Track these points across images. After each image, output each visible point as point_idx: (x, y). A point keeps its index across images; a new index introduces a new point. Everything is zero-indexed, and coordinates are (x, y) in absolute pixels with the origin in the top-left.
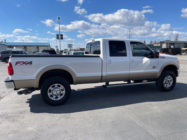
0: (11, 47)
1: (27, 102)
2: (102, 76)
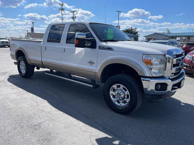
0: (173, 37)
2: (42, 62)
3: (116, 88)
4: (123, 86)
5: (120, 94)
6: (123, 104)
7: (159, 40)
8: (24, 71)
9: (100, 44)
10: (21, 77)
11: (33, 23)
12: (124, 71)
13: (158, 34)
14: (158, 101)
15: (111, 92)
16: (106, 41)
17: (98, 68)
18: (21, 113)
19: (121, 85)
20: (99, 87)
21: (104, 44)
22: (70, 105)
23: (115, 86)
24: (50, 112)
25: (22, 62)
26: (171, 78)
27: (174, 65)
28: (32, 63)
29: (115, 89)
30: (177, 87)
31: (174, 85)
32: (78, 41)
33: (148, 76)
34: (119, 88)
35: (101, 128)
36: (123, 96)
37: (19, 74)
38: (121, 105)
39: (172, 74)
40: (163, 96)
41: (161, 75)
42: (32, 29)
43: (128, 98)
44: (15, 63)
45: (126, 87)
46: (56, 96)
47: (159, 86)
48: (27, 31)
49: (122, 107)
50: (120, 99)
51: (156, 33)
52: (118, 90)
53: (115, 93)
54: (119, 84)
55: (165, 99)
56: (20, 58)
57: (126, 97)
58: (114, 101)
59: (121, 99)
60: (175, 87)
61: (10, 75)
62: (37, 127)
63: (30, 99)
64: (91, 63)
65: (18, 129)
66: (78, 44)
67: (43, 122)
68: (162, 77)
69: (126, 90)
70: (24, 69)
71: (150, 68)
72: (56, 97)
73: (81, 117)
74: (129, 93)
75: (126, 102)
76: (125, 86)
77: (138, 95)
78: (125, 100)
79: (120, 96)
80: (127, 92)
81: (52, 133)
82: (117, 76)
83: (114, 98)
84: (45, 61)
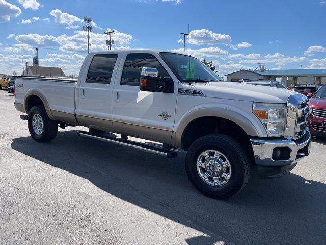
0: (270, 77)
2: (75, 115)
3: (208, 156)
4: (219, 153)
5: (214, 167)
6: (219, 183)
7: (256, 81)
8: (39, 132)
9: (181, 85)
10: (34, 140)
11: (37, 49)
12: (217, 129)
13: (247, 71)
14: (275, 176)
15: (199, 163)
16: (189, 81)
17: (177, 125)
18: (52, 200)
19: (216, 151)
20: (176, 156)
21: (187, 86)
22: (131, 186)
23: (205, 154)
24: (100, 198)
25: (37, 115)
26: (295, 139)
27: (299, 118)
28: (55, 117)
29: (206, 158)
30: (304, 154)
31: (300, 151)
32: (145, 81)
33: (262, 135)
34: (212, 157)
35: (190, 221)
36: (219, 169)
37: (29, 135)
38: (216, 184)
39: (297, 133)
40: (283, 169)
41: (280, 135)
42: (36, 61)
43: (229, 172)
44: (23, 118)
45: (225, 155)
46: (102, 172)
47: (279, 153)
48: (27, 63)
49: (218, 187)
50: (214, 175)
51: (243, 70)
52: (210, 159)
53: (205, 165)
54: (212, 151)
55: (284, 173)
56: (33, 109)
57: (224, 170)
58: (204, 178)
59: (216, 174)
60: (301, 154)
61: (14, 138)
62: (85, 223)
63: (60, 178)
64: (165, 116)
65: (54, 226)
66: (145, 85)
67: (93, 214)
68: (282, 138)
69: (224, 160)
70: (41, 128)
71: (264, 123)
72: (104, 173)
73: (153, 205)
74: (229, 163)
75: (225, 179)
76: (223, 153)
77: (245, 167)
78: (223, 176)
79: (214, 169)
80: (227, 163)
81: (113, 231)
82: (210, 136)
83: (204, 173)
84: (80, 113)
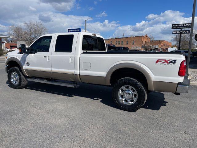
1: (166, 102)
